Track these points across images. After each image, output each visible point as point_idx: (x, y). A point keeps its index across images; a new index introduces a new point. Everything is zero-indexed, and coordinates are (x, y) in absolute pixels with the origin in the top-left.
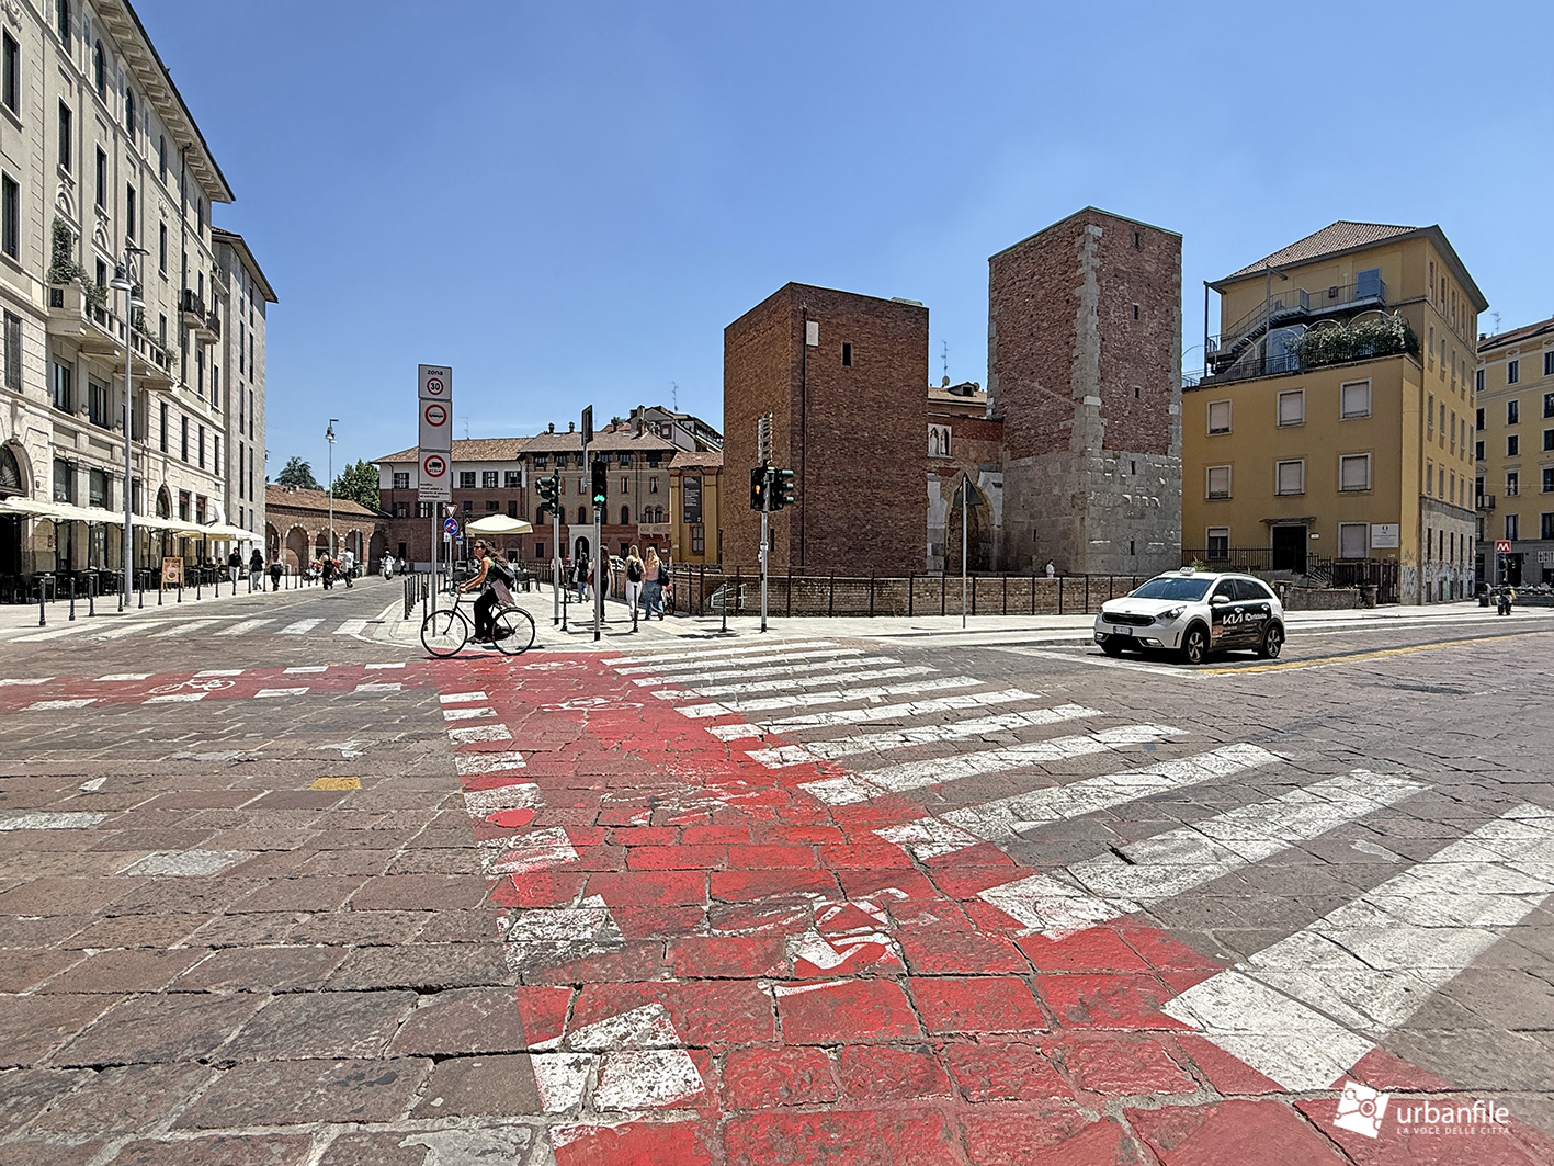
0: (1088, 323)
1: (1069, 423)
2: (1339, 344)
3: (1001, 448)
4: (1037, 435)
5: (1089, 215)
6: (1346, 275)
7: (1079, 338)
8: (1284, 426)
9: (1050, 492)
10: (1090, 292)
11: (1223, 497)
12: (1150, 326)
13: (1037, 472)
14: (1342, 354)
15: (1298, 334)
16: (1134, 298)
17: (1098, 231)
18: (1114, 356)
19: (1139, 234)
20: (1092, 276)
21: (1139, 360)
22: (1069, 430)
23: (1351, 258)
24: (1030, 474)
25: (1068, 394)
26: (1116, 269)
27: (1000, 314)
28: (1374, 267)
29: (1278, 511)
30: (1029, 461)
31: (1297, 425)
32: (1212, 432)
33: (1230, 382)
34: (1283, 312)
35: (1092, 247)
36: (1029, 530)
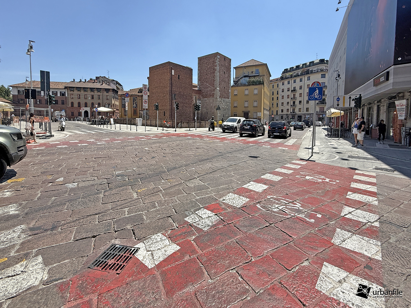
0: (217, 74)
1: (214, 92)
2: (253, 82)
3: (201, 96)
4: (208, 94)
5: (217, 54)
6: (254, 69)
7: (216, 76)
8: (245, 95)
9: (210, 105)
10: (218, 68)
11: (236, 107)
12: (227, 75)
13: (208, 101)
14: (254, 83)
15: (247, 79)
16: (224, 70)
17: (219, 57)
18: (221, 80)
19: (225, 58)
20: (218, 65)
21: (225, 82)
22: (214, 94)
23: (255, 67)
24: (206, 101)
25: (214, 87)
26: (222, 64)
27: (200, 69)
28: (258, 69)
29: (244, 110)
30: (206, 99)
31: (247, 95)
32: (235, 95)
33: (237, 86)
34: (245, 75)
35: (218, 60)
36: (206, 112)
